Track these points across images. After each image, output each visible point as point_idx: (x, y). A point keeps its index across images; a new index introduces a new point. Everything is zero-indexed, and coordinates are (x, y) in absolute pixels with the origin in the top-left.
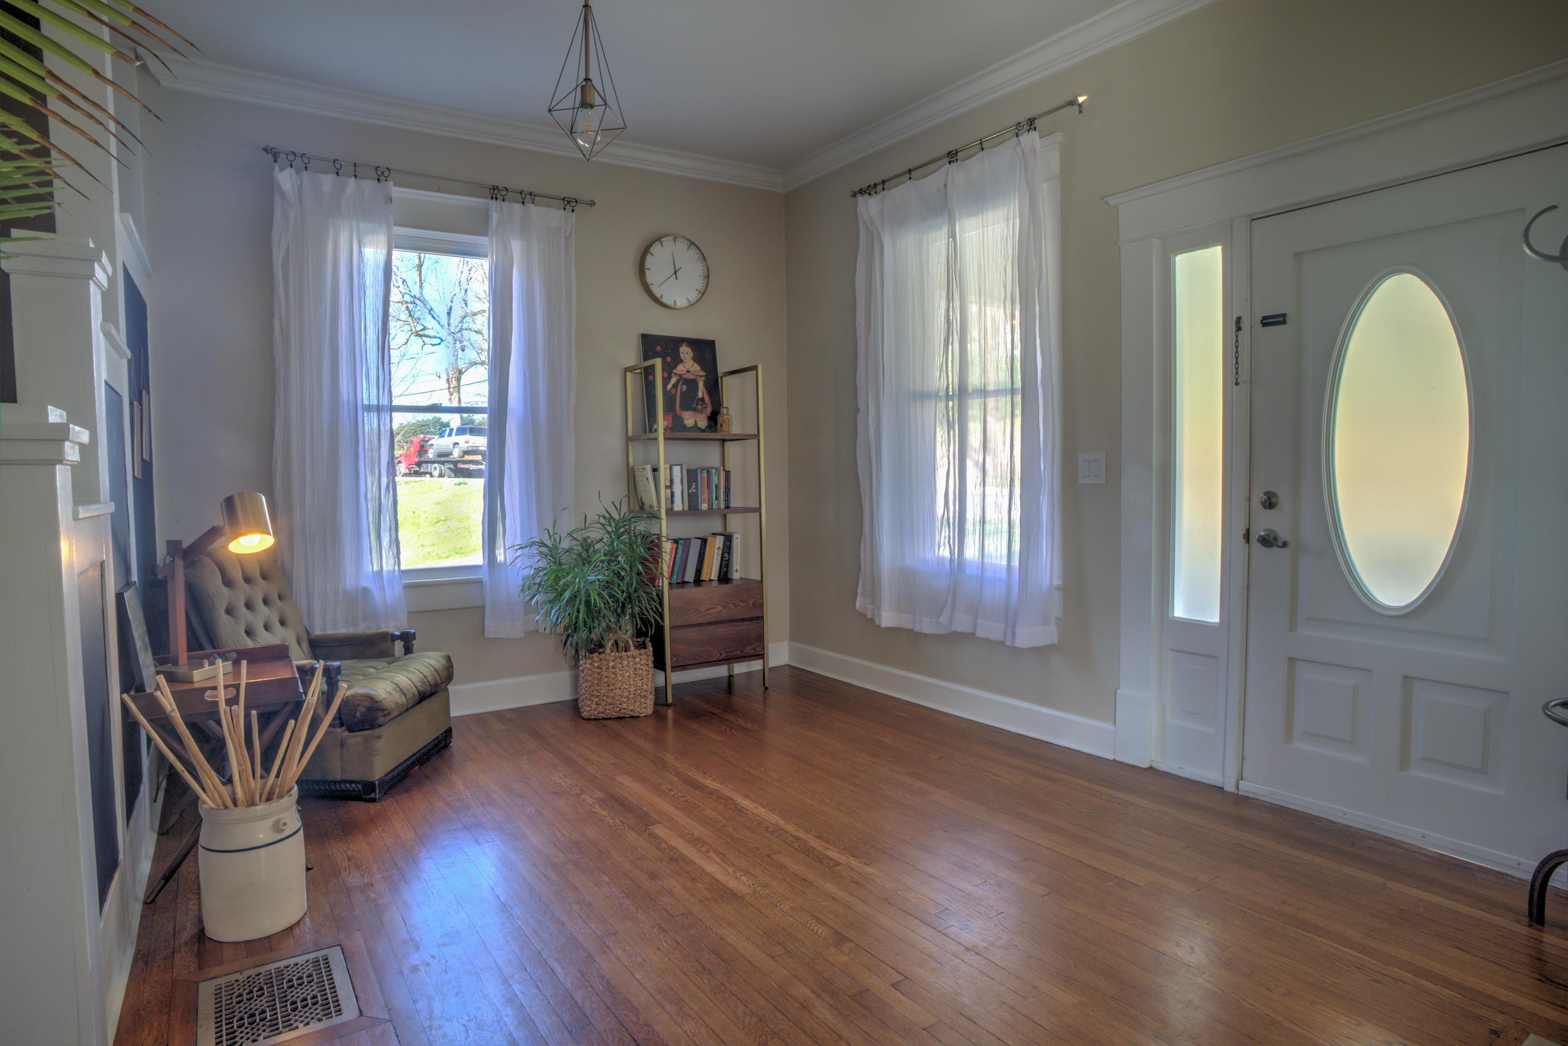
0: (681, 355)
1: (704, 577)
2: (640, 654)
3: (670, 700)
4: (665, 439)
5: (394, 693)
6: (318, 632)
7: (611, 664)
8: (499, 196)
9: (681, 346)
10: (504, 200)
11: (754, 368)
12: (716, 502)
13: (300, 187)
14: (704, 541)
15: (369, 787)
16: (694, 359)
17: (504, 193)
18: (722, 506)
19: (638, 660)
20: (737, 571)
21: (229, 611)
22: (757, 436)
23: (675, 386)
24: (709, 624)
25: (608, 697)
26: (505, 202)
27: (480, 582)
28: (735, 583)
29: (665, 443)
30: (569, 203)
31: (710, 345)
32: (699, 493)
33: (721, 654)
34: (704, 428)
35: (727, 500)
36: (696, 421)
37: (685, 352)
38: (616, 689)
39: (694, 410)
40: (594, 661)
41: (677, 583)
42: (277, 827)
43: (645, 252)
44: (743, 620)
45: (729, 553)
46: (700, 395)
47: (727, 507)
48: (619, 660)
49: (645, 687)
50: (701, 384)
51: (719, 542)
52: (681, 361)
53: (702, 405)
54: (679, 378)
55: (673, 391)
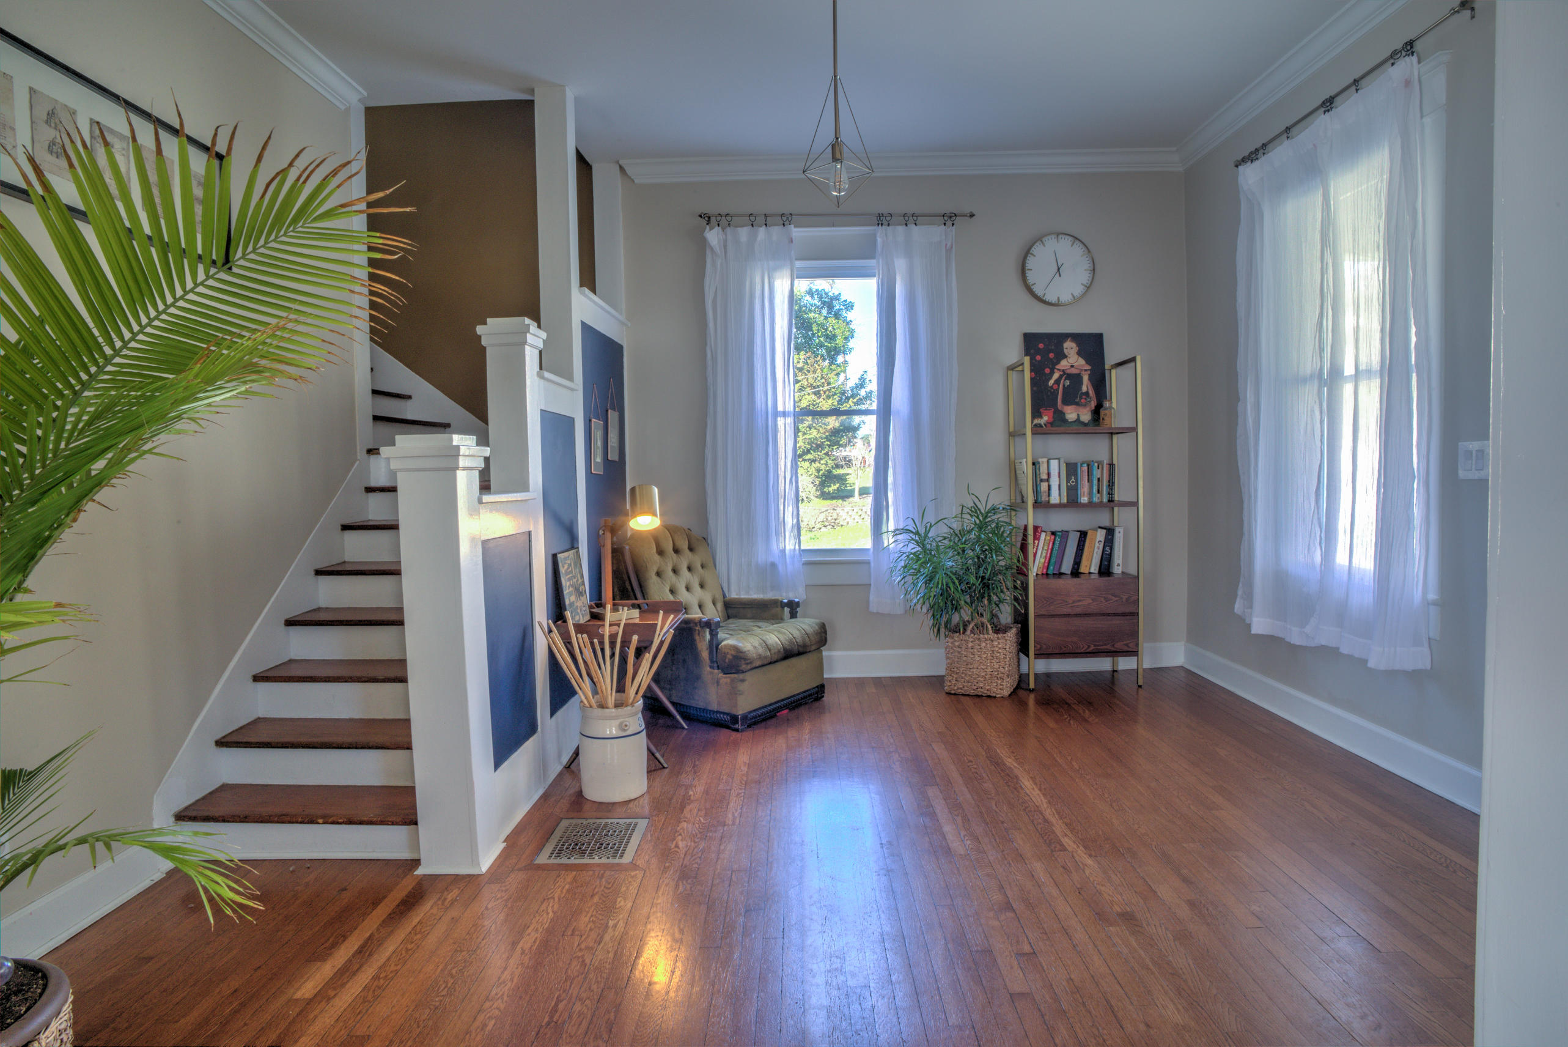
0: (1065, 350)
1: (1082, 569)
2: (998, 638)
3: (1032, 686)
4: (1033, 434)
5: (760, 647)
6: (734, 595)
7: (970, 645)
8: (884, 222)
9: (1066, 341)
10: (889, 225)
11: (1133, 360)
12: (1098, 495)
13: (725, 241)
14: (1083, 535)
15: (734, 719)
16: (1079, 353)
17: (888, 219)
18: (1105, 500)
19: (996, 643)
20: (1118, 565)
21: (658, 574)
22: (1134, 429)
23: (1057, 382)
24: (1076, 615)
25: (966, 675)
26: (890, 227)
27: (868, 563)
28: (1116, 576)
29: (1033, 439)
30: (950, 218)
31: (1098, 338)
32: (1079, 486)
33: (1089, 647)
34: (1087, 422)
35: (1111, 493)
36: (1078, 415)
37: (1070, 347)
38: (973, 668)
39: (1077, 404)
40: (955, 641)
41: (1054, 574)
42: (622, 727)
43: (1027, 253)
44: (1115, 614)
45: (1111, 548)
46: (1084, 389)
47: (1111, 501)
48: (977, 642)
49: (1001, 669)
50: (1086, 378)
51: (1101, 535)
52: (1065, 357)
53: (1086, 399)
54: (1062, 373)
55: (1055, 387)
